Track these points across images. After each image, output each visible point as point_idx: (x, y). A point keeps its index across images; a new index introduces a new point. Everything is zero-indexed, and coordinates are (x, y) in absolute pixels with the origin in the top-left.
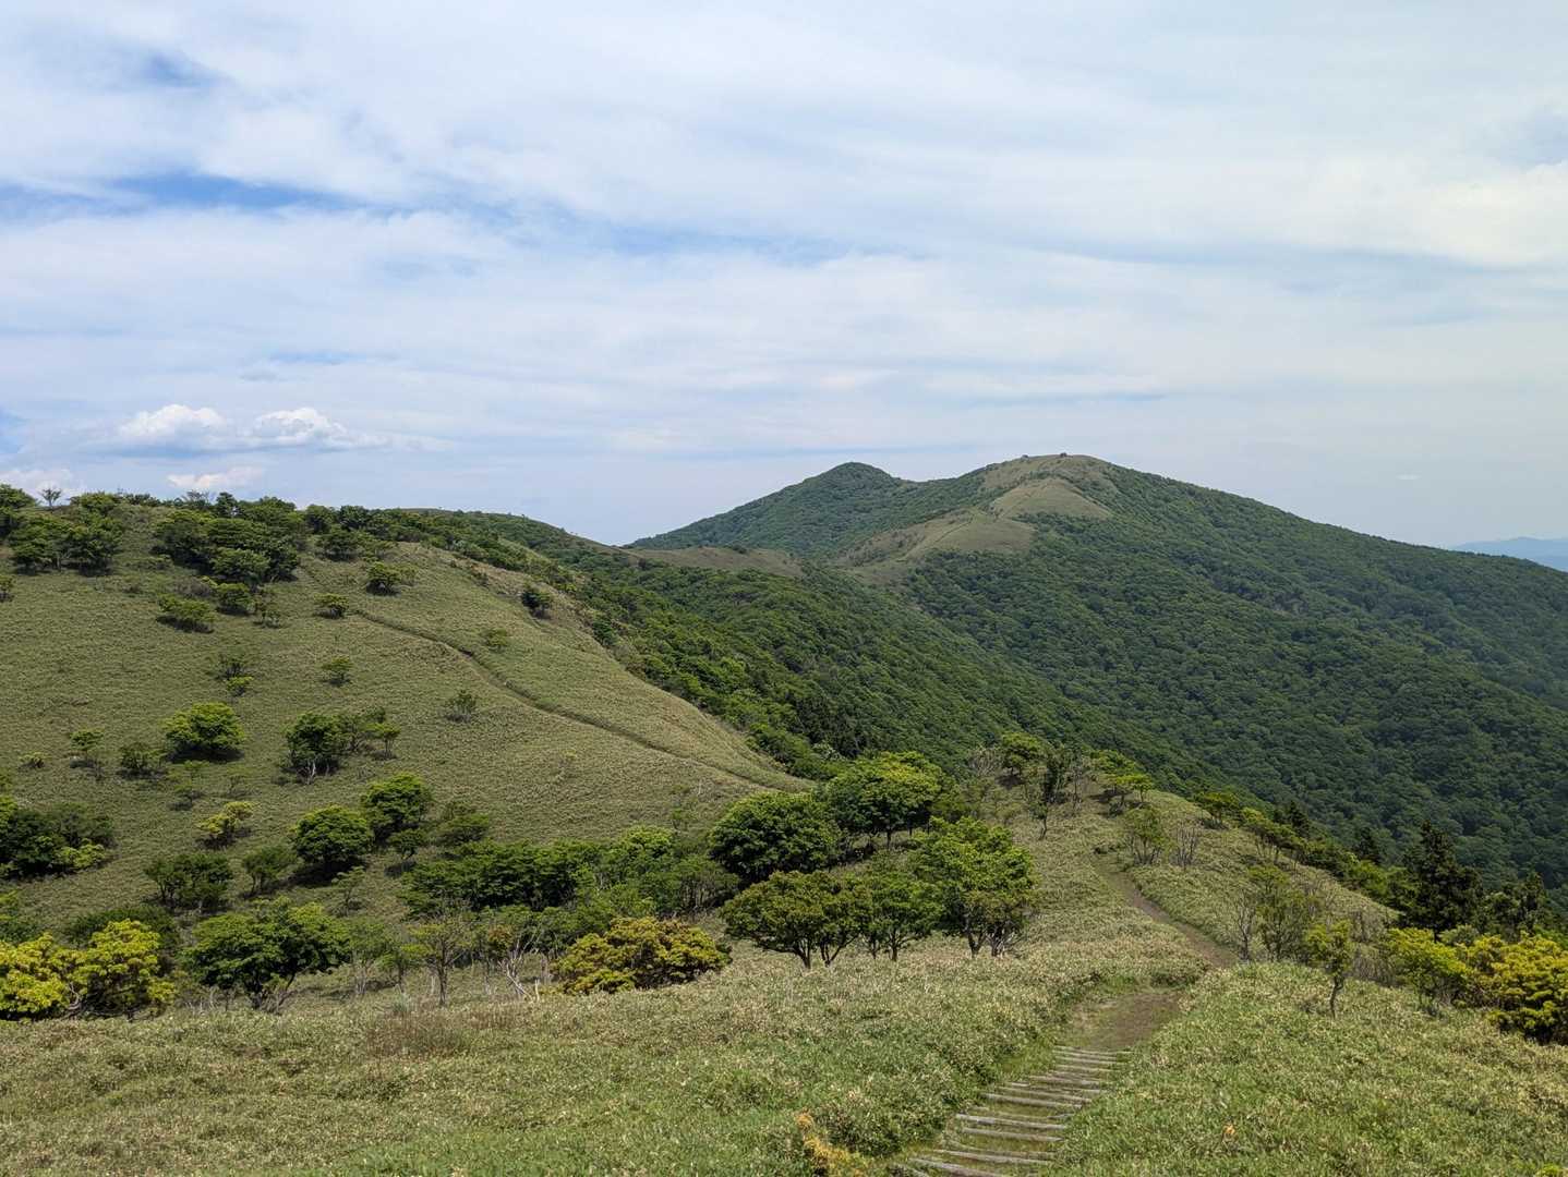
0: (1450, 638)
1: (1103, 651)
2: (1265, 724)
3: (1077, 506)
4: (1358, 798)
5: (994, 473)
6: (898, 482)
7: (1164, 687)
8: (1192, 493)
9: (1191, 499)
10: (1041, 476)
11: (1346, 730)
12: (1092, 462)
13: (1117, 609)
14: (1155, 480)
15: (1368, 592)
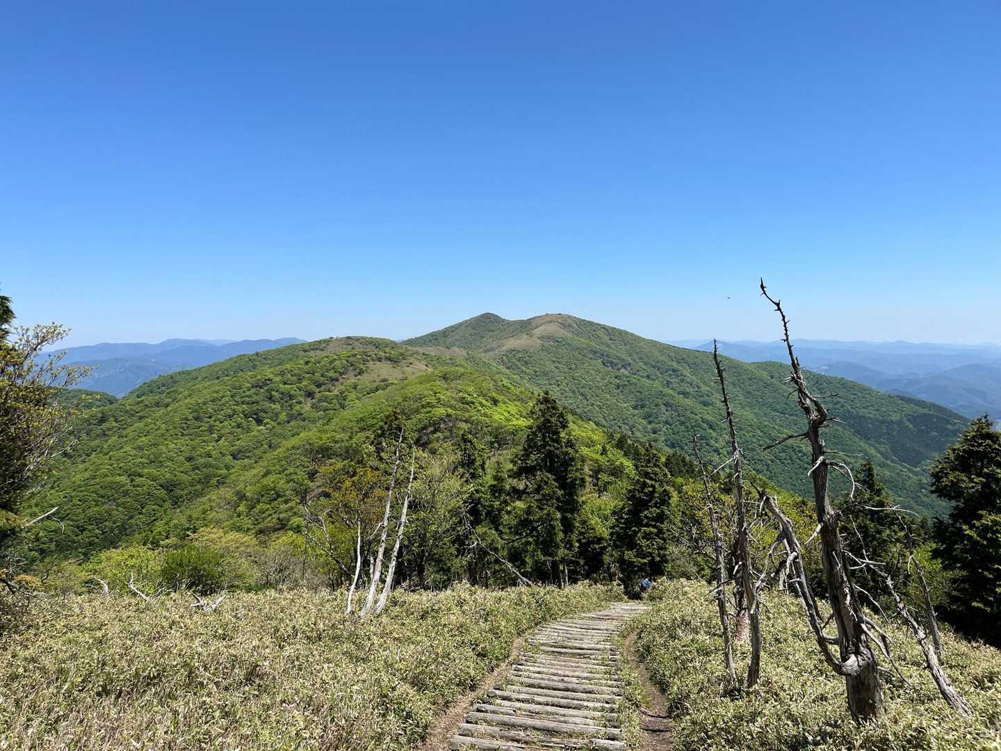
0: (683, 380)
1: (557, 381)
2: (601, 402)
3: (560, 332)
4: (624, 423)
5: (541, 318)
6: (503, 321)
7: (574, 392)
8: (604, 328)
9: (603, 330)
10: (551, 322)
11: (625, 405)
12: (570, 317)
13: (563, 368)
14: (591, 323)
15: (659, 364)
